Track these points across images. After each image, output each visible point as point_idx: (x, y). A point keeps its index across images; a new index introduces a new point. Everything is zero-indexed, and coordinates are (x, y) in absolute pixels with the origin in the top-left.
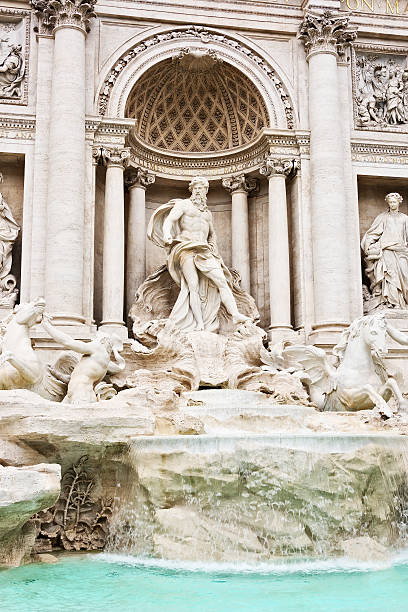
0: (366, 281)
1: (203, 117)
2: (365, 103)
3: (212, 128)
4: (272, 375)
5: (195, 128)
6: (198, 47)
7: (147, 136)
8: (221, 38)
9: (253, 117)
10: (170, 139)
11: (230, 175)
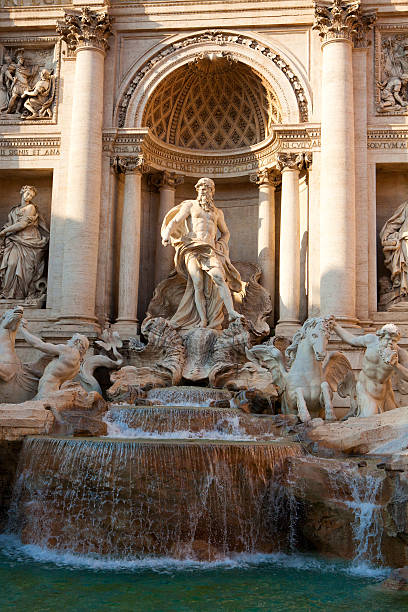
2: (390, 85)
3: (242, 125)
4: (252, 373)
5: (227, 127)
6: (213, 50)
11: (257, 170)
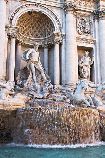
0: (79, 74)
1: (37, 29)
2: (80, 27)
4: (55, 96)
5: (35, 32)
6: (37, 9)
7: (22, 32)
8: (43, 7)
9: (50, 29)
10: (28, 34)
11: (44, 44)
